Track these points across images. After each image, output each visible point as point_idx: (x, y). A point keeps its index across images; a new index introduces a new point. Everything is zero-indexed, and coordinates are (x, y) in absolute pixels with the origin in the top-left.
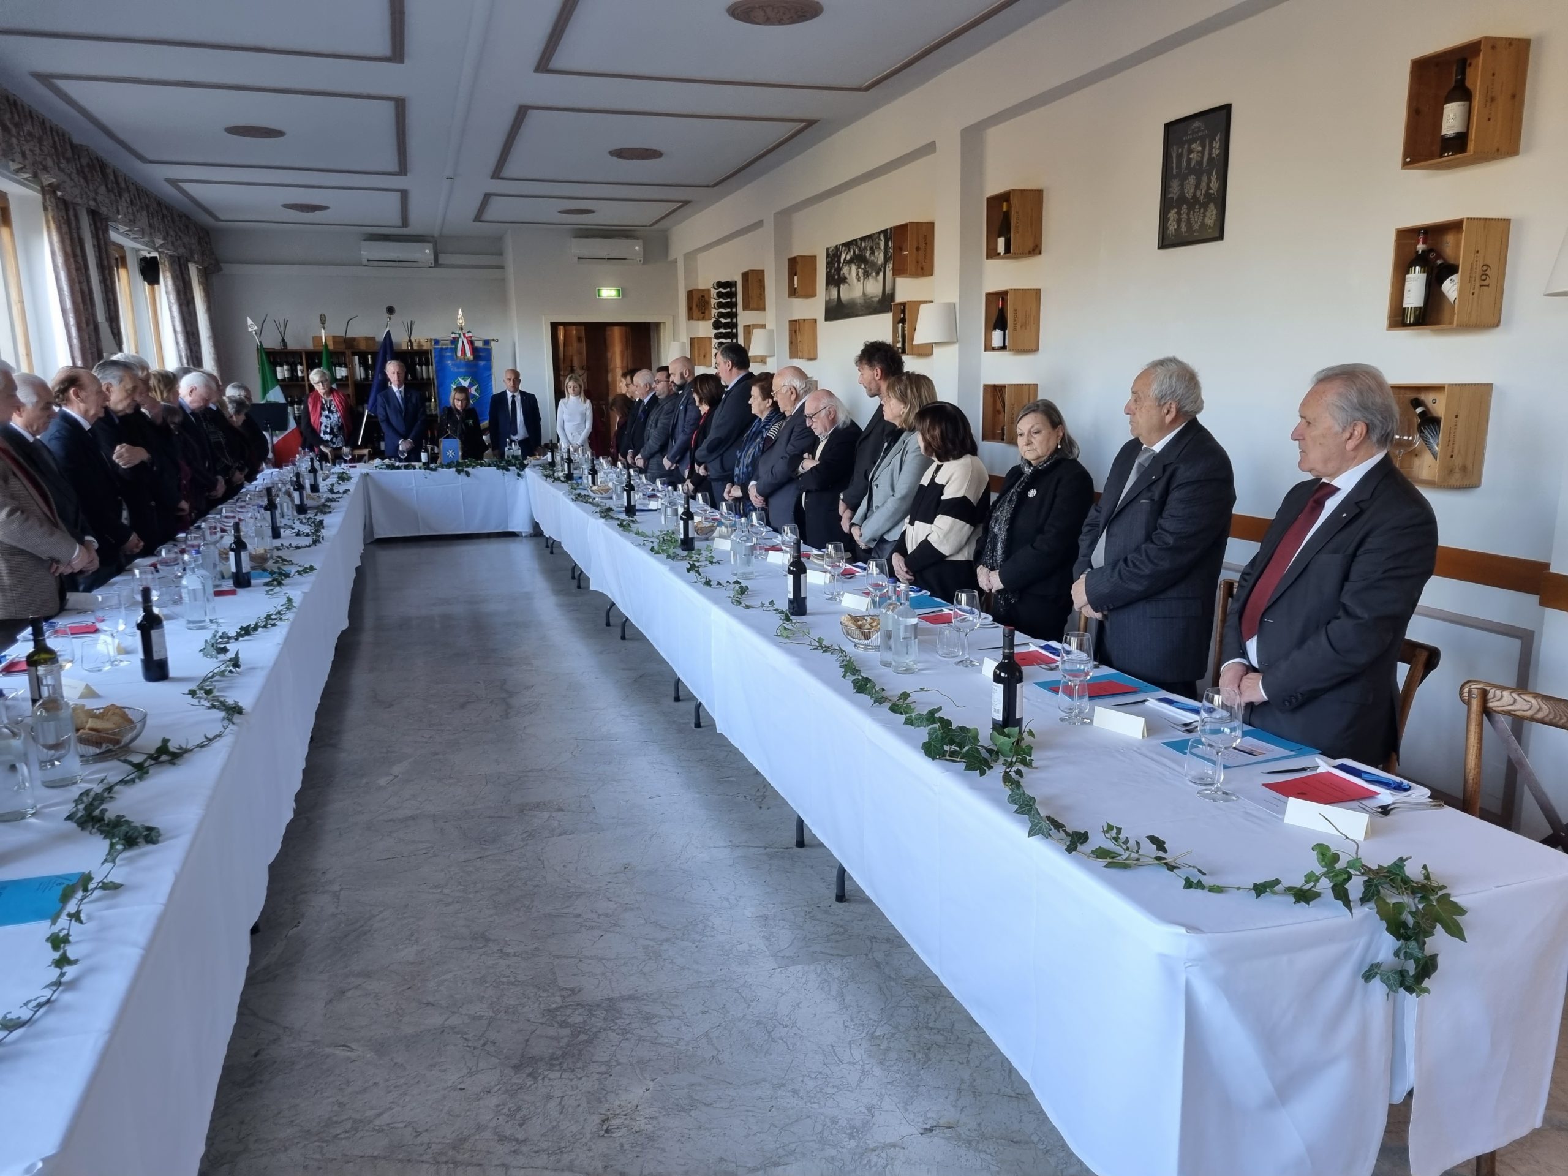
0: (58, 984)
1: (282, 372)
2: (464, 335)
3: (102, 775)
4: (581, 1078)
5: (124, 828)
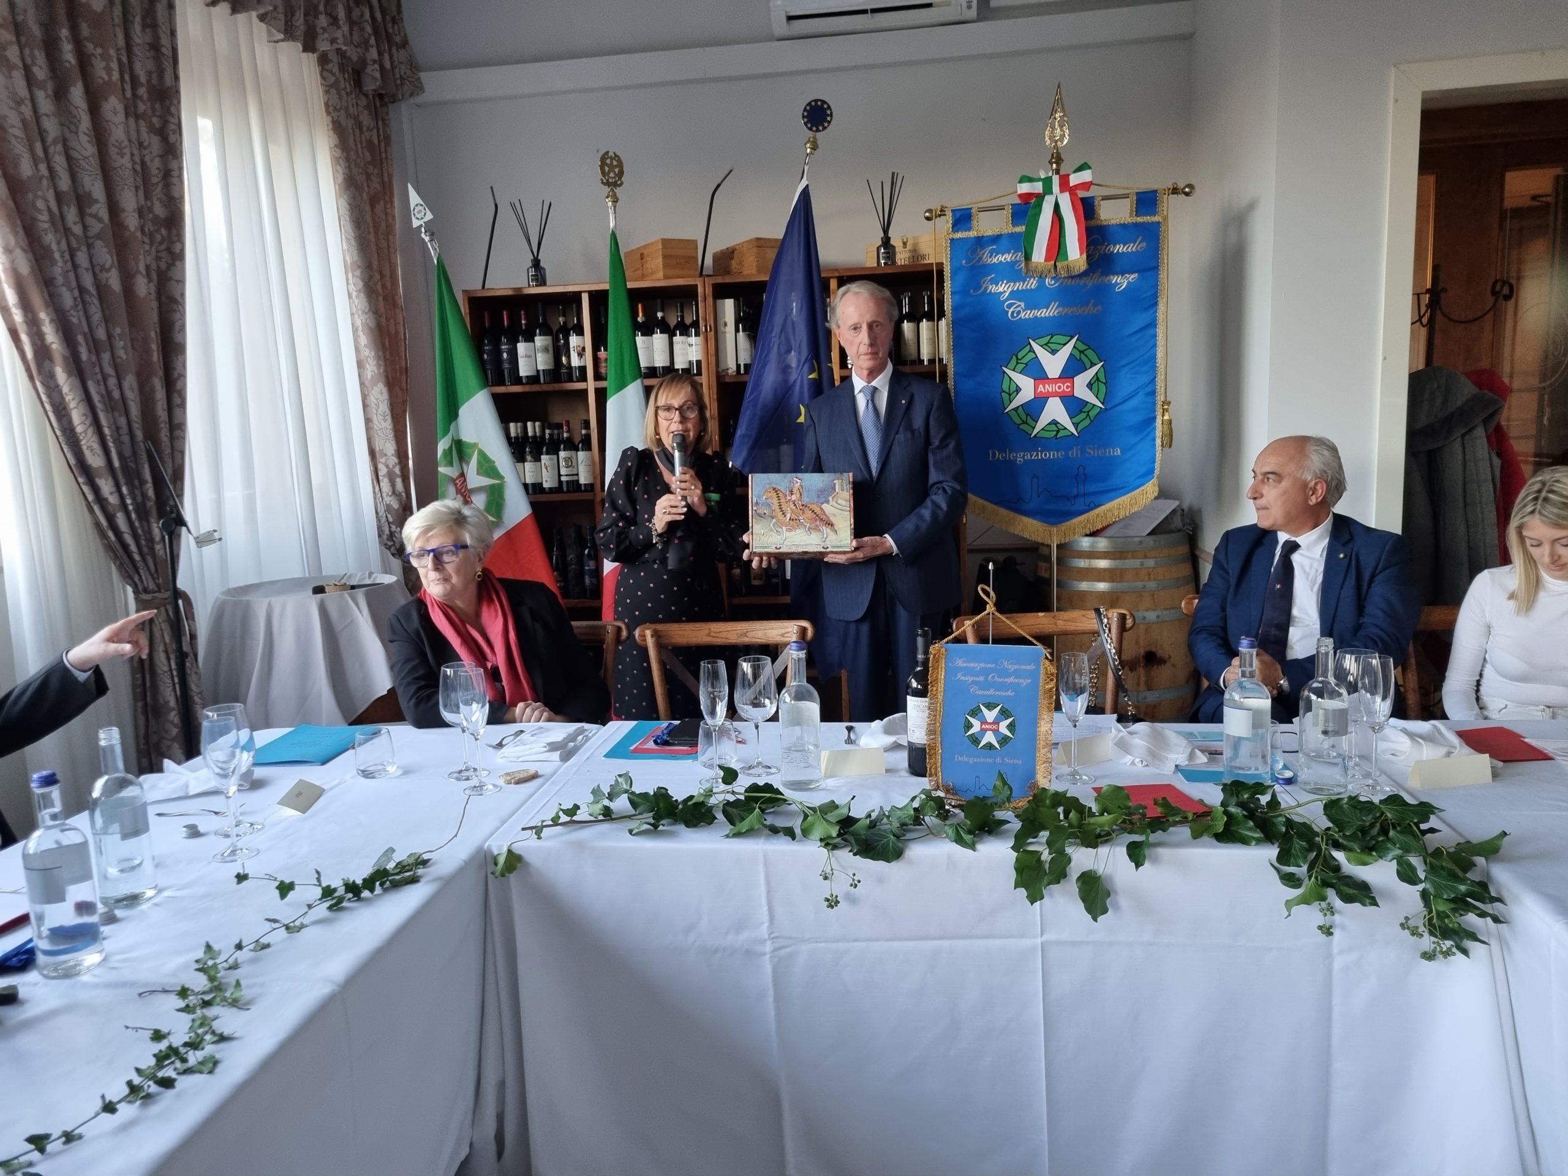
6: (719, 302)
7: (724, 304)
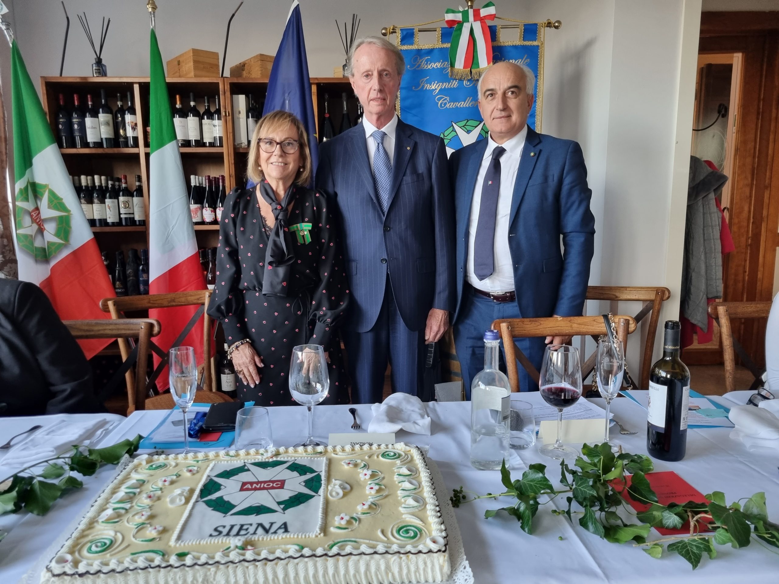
2: (477, 14)
6: (235, 96)
7: (238, 98)
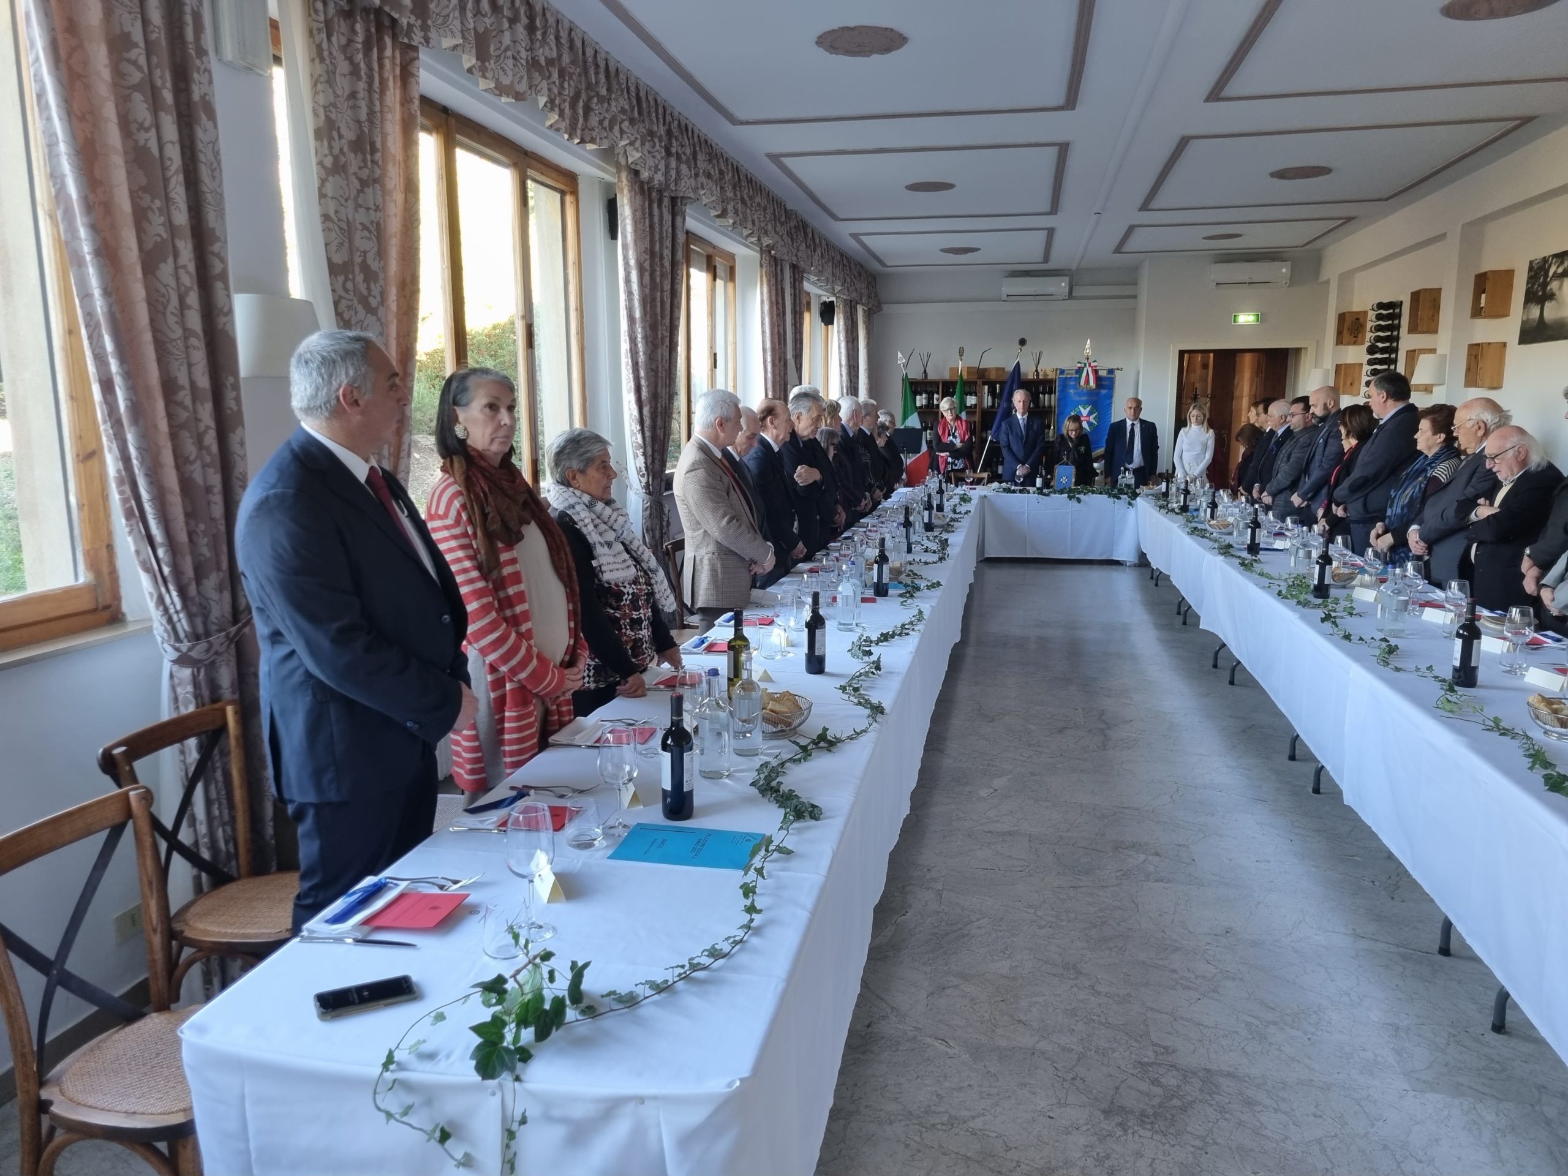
0: (747, 927)
1: (921, 400)
2: (1090, 364)
3: (777, 751)
4: (1173, 1146)
5: (795, 801)
7: (985, 386)
